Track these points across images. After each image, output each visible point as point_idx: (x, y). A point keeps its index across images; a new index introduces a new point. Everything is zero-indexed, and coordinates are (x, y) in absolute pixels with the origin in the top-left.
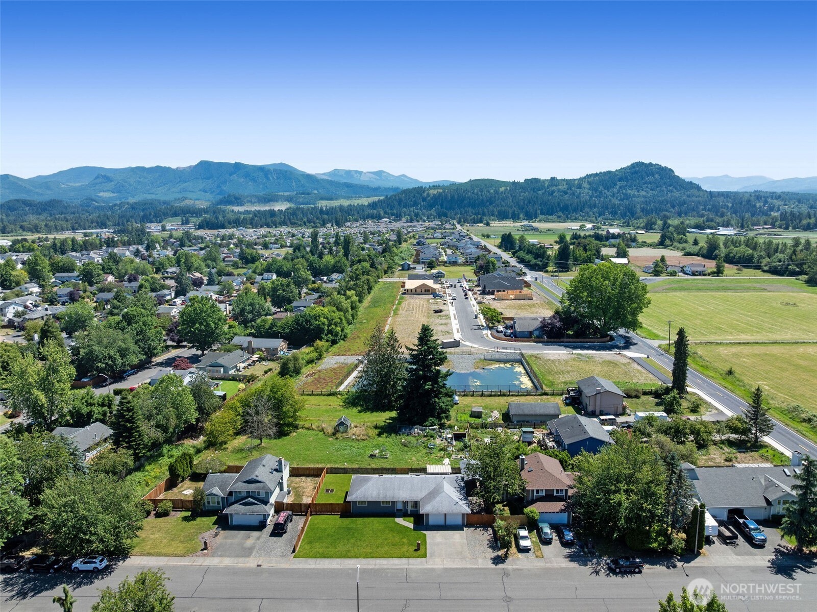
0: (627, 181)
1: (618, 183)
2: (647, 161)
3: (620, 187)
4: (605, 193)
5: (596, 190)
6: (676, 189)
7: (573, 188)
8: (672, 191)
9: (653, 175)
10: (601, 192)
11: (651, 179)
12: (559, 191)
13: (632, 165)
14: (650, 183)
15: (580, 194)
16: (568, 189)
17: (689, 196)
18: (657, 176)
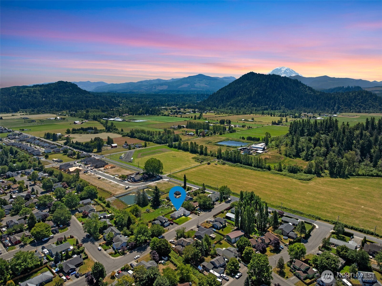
0: (58, 90)
1: (53, 91)
2: (65, 81)
3: (55, 93)
4: (48, 96)
5: (44, 94)
6: (80, 94)
7: (31, 94)
8: (78, 95)
9: (69, 88)
10: (46, 96)
11: (68, 89)
12: (24, 95)
13: (58, 82)
14: (68, 91)
15: (36, 96)
16: (29, 94)
17: (86, 97)
18: (70, 88)
